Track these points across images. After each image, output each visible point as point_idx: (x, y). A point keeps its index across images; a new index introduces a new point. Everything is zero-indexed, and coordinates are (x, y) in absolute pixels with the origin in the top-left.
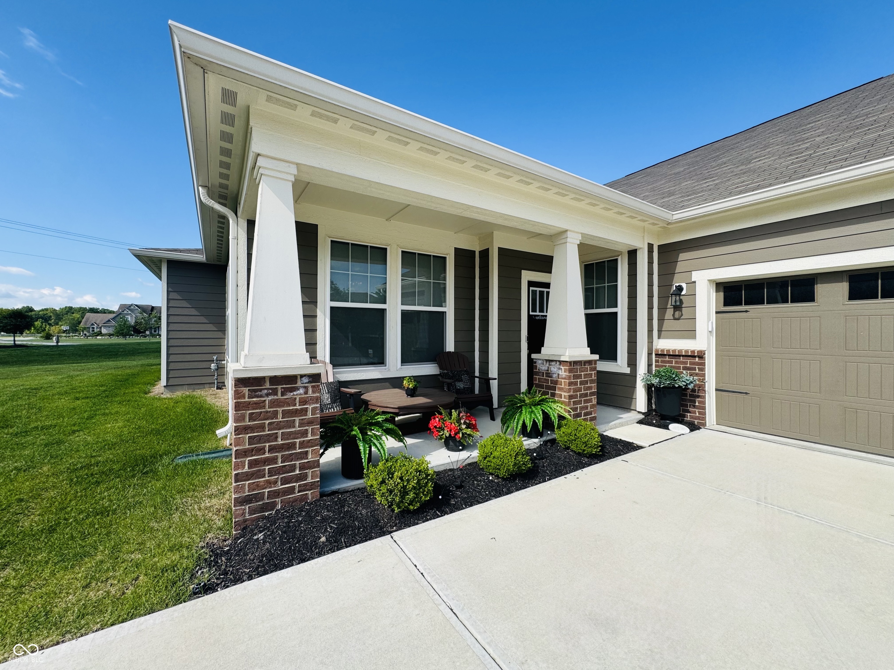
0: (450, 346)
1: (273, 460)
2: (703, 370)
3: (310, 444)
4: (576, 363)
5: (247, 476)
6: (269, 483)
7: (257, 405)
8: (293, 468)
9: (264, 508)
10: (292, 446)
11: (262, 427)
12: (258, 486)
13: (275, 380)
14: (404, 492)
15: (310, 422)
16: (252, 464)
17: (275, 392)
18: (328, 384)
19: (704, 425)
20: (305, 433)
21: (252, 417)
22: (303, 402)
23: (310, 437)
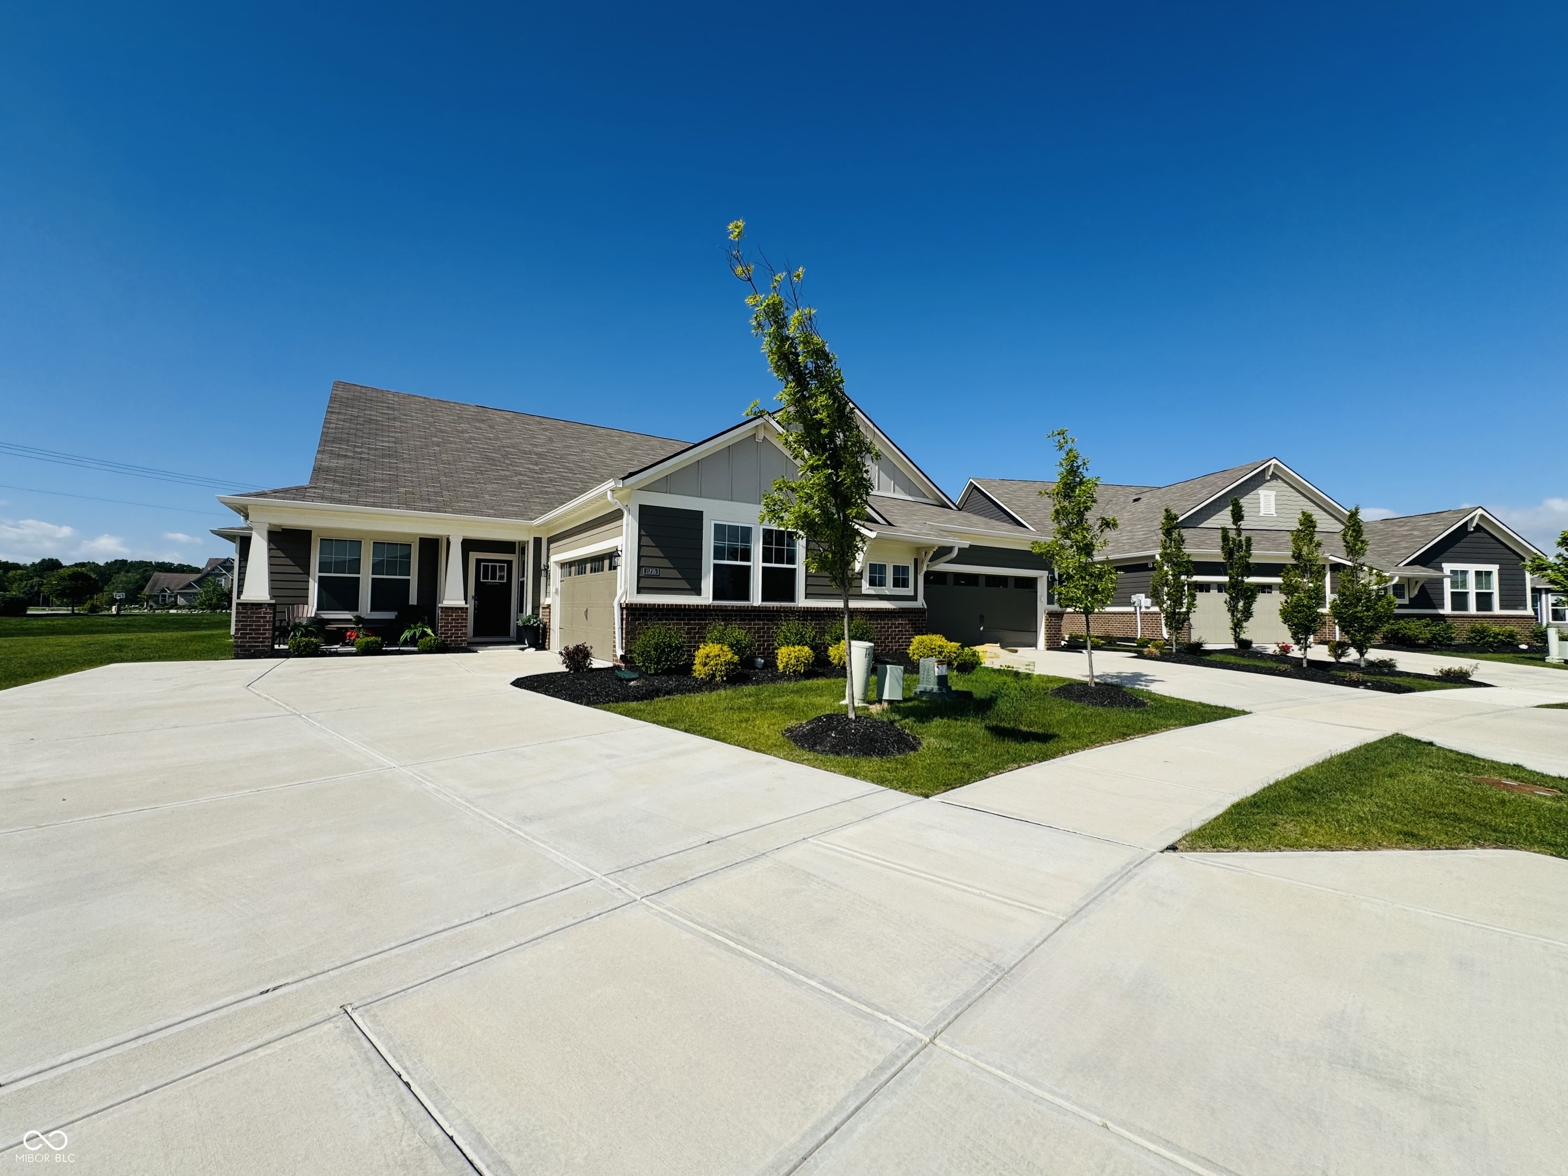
0: (413, 600)
1: (251, 634)
2: (550, 615)
3: (267, 630)
4: (446, 608)
5: (239, 638)
6: (248, 642)
7: (244, 613)
8: (259, 638)
9: (245, 651)
10: (260, 630)
11: (247, 621)
12: (244, 642)
13: (253, 604)
14: (299, 646)
15: (268, 622)
16: (241, 634)
17: (252, 609)
18: (308, 618)
19: (549, 648)
20: (266, 626)
21: (242, 617)
22: (264, 613)
23: (267, 627)
